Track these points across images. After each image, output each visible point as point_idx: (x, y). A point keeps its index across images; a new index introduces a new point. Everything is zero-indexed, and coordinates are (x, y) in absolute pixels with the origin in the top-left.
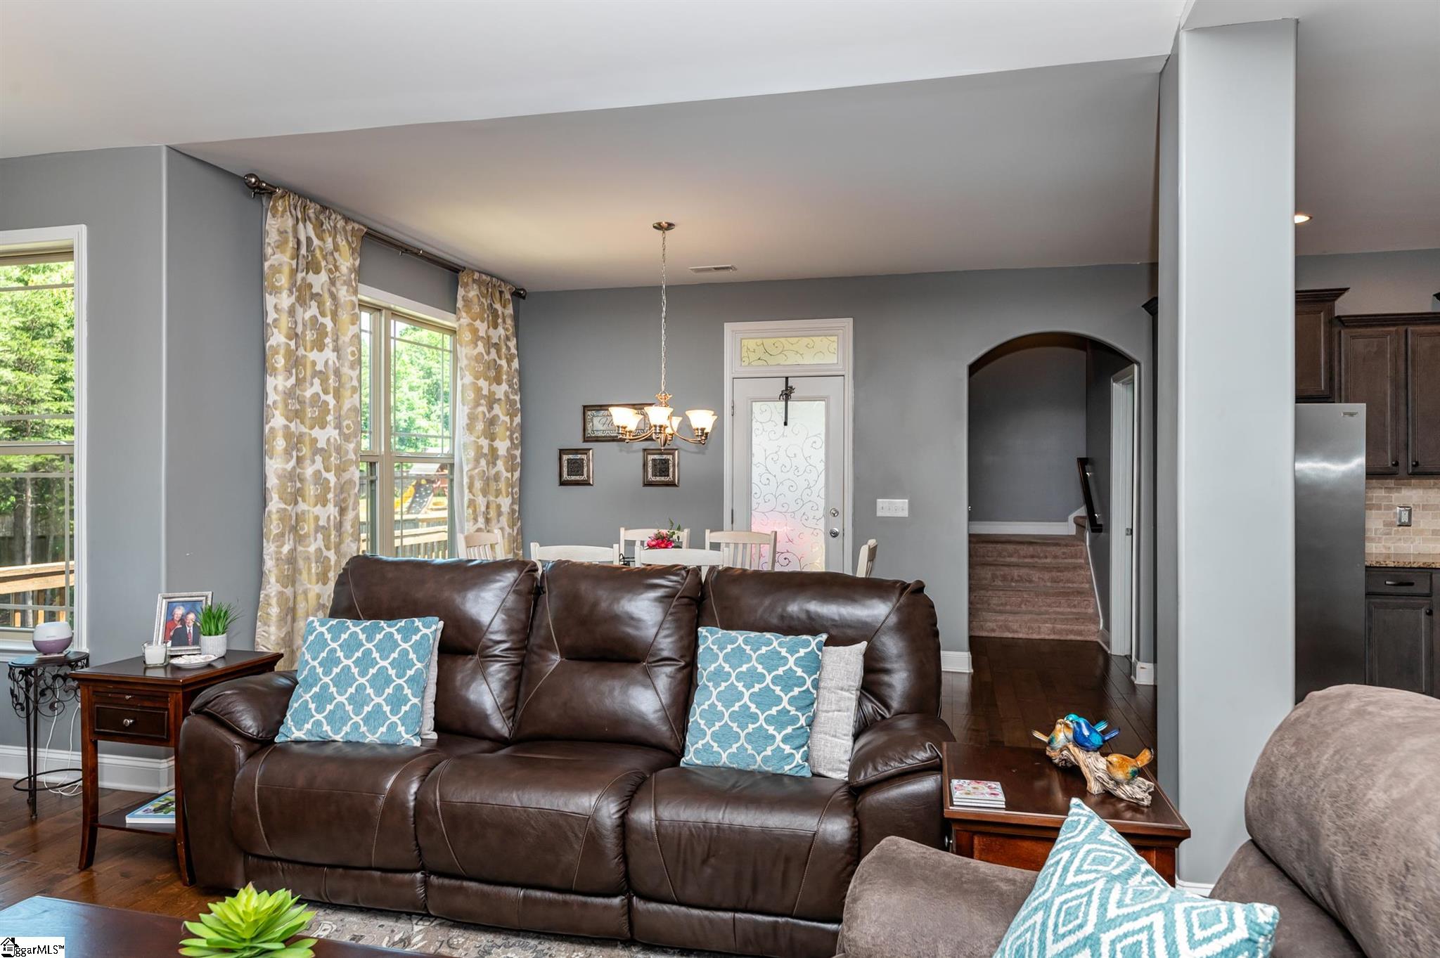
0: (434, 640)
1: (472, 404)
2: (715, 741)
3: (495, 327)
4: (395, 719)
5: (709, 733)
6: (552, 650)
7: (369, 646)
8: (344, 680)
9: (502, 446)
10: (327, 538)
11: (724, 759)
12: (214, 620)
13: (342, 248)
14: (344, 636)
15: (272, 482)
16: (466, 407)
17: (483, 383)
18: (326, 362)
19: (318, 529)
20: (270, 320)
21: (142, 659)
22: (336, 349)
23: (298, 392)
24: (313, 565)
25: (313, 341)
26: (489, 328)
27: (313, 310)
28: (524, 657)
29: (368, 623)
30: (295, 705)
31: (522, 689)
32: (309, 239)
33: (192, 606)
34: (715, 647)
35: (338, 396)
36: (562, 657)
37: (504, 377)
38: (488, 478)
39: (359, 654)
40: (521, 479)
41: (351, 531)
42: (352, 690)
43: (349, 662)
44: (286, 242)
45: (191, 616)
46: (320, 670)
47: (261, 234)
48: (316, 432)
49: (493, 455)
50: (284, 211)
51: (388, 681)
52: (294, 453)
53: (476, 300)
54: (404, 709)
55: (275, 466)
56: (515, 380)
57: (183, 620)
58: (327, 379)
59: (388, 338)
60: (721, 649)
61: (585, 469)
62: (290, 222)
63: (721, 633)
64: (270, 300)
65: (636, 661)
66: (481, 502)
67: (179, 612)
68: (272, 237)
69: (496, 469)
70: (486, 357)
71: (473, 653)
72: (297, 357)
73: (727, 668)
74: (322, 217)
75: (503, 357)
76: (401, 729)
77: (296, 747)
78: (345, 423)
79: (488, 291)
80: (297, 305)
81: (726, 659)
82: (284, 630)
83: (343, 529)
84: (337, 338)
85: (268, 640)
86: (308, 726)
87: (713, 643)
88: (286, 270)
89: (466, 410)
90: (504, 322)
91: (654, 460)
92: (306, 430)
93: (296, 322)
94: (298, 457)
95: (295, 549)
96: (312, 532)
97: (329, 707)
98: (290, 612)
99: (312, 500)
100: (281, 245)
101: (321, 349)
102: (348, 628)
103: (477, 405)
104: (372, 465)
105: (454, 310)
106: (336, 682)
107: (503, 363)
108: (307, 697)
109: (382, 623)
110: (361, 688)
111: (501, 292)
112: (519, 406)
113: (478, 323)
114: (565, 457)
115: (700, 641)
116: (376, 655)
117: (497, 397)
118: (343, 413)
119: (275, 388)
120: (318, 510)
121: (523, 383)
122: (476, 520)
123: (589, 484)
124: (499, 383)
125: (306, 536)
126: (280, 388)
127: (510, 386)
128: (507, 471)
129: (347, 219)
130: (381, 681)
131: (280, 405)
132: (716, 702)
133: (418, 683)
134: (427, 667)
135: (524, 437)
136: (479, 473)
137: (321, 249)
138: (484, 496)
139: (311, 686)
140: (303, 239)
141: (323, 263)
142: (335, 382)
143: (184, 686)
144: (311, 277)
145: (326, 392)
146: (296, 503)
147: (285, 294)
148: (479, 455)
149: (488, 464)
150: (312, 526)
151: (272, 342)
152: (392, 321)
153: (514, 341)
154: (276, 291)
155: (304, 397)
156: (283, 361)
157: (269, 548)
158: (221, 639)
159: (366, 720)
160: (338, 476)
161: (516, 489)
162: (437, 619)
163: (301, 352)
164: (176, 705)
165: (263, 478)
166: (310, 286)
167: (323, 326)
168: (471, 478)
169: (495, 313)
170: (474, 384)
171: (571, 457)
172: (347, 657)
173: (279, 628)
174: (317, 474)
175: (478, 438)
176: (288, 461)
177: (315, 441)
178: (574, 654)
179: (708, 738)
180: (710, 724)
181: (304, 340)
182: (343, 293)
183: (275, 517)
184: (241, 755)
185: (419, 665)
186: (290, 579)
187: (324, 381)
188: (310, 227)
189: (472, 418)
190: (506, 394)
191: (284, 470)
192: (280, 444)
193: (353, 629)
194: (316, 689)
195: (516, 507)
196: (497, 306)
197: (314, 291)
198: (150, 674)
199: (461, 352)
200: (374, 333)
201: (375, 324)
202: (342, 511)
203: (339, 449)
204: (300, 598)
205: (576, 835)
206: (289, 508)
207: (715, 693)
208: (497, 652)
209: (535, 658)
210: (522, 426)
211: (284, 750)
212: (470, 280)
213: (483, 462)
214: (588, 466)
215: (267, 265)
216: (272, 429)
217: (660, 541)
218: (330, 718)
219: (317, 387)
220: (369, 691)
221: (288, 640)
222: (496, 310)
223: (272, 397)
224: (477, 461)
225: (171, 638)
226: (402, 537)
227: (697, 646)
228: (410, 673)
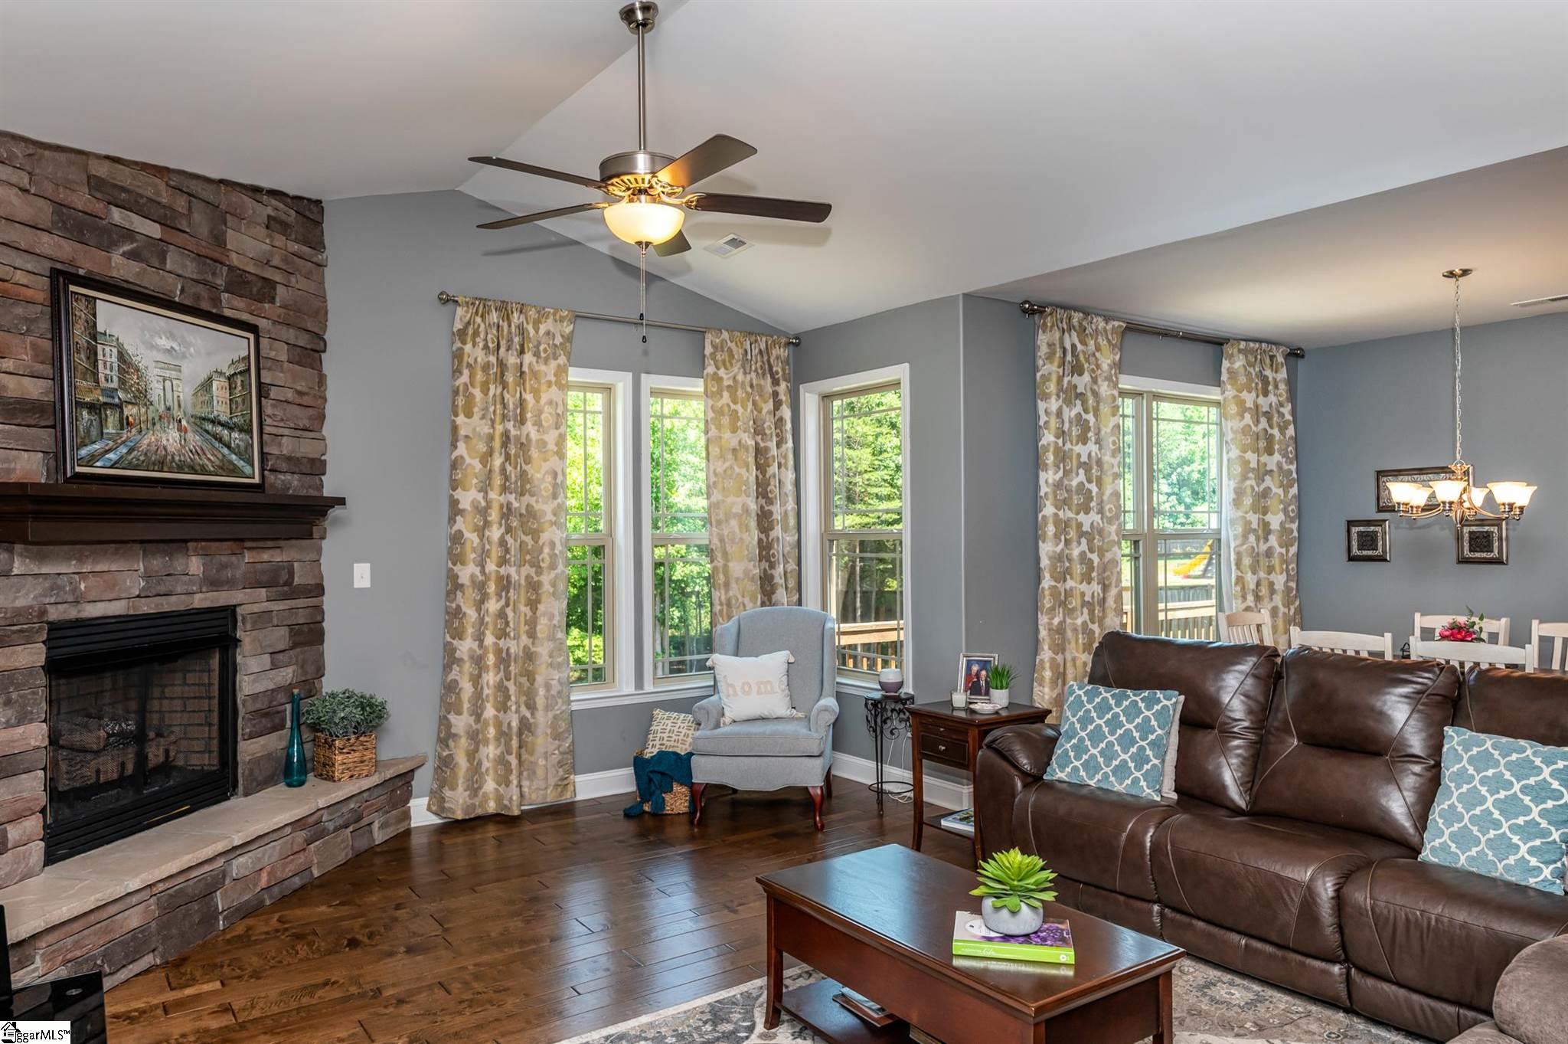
0: (1174, 710)
1: (1239, 478)
2: (1453, 842)
3: (1266, 394)
4: (1138, 774)
5: (1447, 833)
6: (1289, 732)
7: (1118, 710)
8: (1096, 736)
9: (1275, 520)
10: (1091, 612)
11: (1462, 861)
12: (1000, 677)
13: (1103, 348)
14: (1098, 700)
15: (1045, 562)
16: (1232, 482)
17: (1251, 457)
18: (1090, 454)
19: (1084, 604)
20: (1041, 423)
21: (951, 702)
22: (1098, 442)
23: (1066, 482)
24: (1080, 636)
25: (1078, 436)
26: (1257, 396)
27: (1078, 408)
28: (1261, 736)
29: (1117, 691)
30: (1058, 752)
31: (1259, 766)
32: (1074, 346)
33: (984, 664)
34: (1460, 749)
35: (1099, 483)
36: (1299, 741)
37: (1276, 447)
38: (1258, 554)
39: (1109, 716)
40: (1298, 554)
41: (1114, 606)
42: (1103, 745)
43: (1101, 722)
44: (1054, 353)
45: (984, 673)
46: (1078, 726)
47: (1034, 349)
48: (1082, 517)
49: (1264, 530)
50: (1052, 326)
51: (1133, 742)
52: (1063, 538)
53: (1242, 370)
54: (1146, 767)
55: (1046, 549)
56: (1290, 449)
57: (978, 675)
58: (1091, 469)
59: (1150, 419)
60: (1466, 750)
61: (1380, 543)
62: (1057, 335)
63: (1468, 734)
64: (1042, 405)
65: (1377, 754)
66: (1250, 579)
67: (975, 668)
68: (1043, 350)
69: (1268, 545)
70: (1254, 428)
71: (1212, 727)
72: (1064, 452)
73: (1471, 770)
74: (1085, 323)
75: (1275, 425)
76: (1143, 783)
77: (1059, 785)
78: (1107, 508)
79: (1256, 358)
80: (1064, 406)
81: (1471, 761)
82: (1056, 692)
83: (1107, 605)
84: (1099, 431)
85: (1043, 696)
86: (1068, 770)
87: (1459, 745)
88: (1054, 378)
89: (1233, 484)
90: (1276, 387)
91: (1471, 533)
92: (1073, 516)
93: (1063, 421)
94: (1066, 540)
95: (1065, 621)
96: (1079, 607)
97: (1085, 757)
98: (1060, 676)
99: (1079, 578)
100: (1050, 357)
101: (1085, 443)
102: (1101, 693)
103: (1245, 478)
104: (1136, 543)
105: (1218, 383)
106: (1091, 736)
107: (1276, 432)
108: (1068, 746)
109: (1129, 692)
110: (1110, 744)
111: (1272, 357)
112: (1295, 475)
113: (1244, 395)
114: (1355, 530)
115: (1445, 741)
116: (1123, 718)
117: (1268, 468)
118: (1105, 498)
119: (1046, 482)
120: (1084, 587)
121: (1300, 450)
122: (1244, 598)
123: (1386, 560)
124: (1270, 453)
125: (1073, 610)
126: (1050, 481)
127: (1285, 455)
128: (1281, 547)
129: (1107, 319)
130: (1127, 741)
131: (1051, 497)
132: (1456, 803)
133: (1159, 747)
134: (1168, 734)
135: (1301, 510)
136: (1246, 549)
137: (1084, 353)
138: (1254, 573)
139: (1071, 738)
140: (1068, 347)
141: (1086, 365)
142: (1097, 471)
143: (979, 726)
144: (1076, 379)
145: (1090, 481)
146: (1065, 580)
147: (1053, 398)
148: (1248, 530)
149: (1258, 540)
150: (1079, 602)
151: (1043, 442)
152: (1154, 403)
153: (1289, 407)
154: (1046, 397)
155: (1071, 485)
156: (1052, 458)
157: (1043, 620)
158: (1005, 692)
159: (1115, 772)
160: (1101, 556)
161: (1293, 566)
162: (1177, 693)
163: (1068, 446)
164: (974, 739)
165: (1037, 560)
166: (1075, 387)
167: (1087, 421)
168: (1239, 555)
169: (1265, 381)
170: (1241, 457)
171: (1362, 529)
172: (1099, 718)
173: (1052, 689)
174: (1083, 554)
175: (1246, 513)
176: (1057, 545)
177: (1080, 525)
178: (1312, 740)
179: (1446, 837)
180: (1449, 825)
181: (1070, 435)
182: (1104, 389)
183: (1047, 593)
184: (1019, 784)
185: (1160, 732)
186: (1059, 648)
187: (1088, 471)
188: (1074, 334)
189: (1239, 493)
190: (1279, 465)
191: (1054, 552)
192: (1051, 529)
193: (1105, 695)
194: (1074, 741)
195: (1293, 585)
196: (1268, 373)
197: (1079, 391)
198: (956, 713)
199: (1226, 426)
200: (1137, 417)
201: (1138, 409)
202: (1105, 588)
203: (1101, 532)
204: (1069, 664)
205: (1292, 898)
206: (1059, 585)
207: (1456, 794)
208: (1235, 730)
209: (1272, 739)
210: (1299, 497)
211: (1050, 786)
212: (1236, 350)
213: (1252, 538)
214: (1384, 540)
215: (1038, 375)
216: (1044, 517)
217: (1455, 631)
218: (1086, 765)
219: (1082, 477)
220: (1117, 748)
221: (1059, 701)
222: (1266, 377)
223: (1044, 489)
224: (1245, 536)
225: (970, 689)
226: (1166, 610)
227: (1442, 746)
228: (1152, 737)
